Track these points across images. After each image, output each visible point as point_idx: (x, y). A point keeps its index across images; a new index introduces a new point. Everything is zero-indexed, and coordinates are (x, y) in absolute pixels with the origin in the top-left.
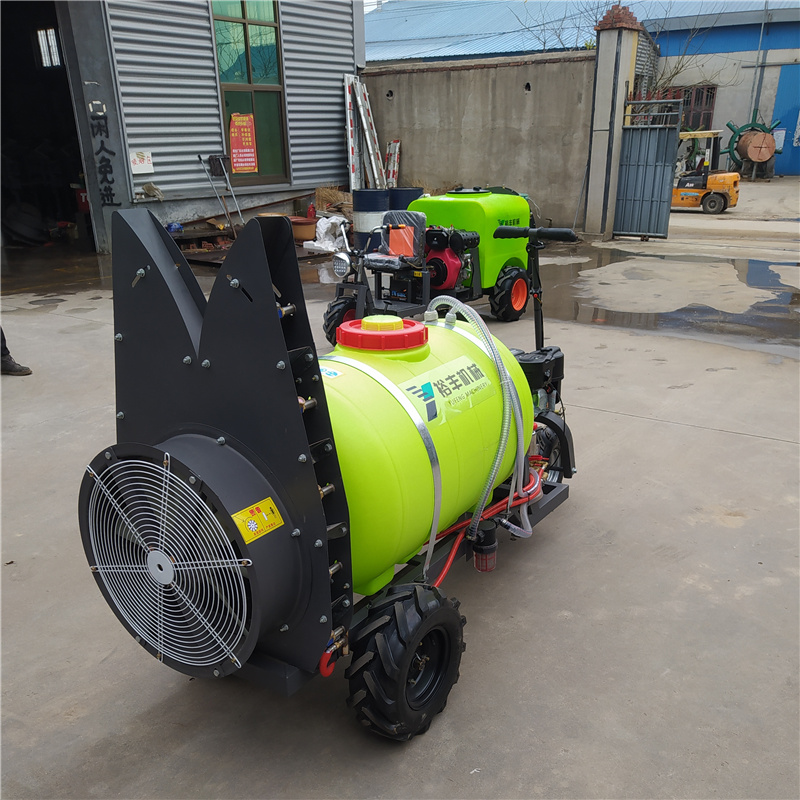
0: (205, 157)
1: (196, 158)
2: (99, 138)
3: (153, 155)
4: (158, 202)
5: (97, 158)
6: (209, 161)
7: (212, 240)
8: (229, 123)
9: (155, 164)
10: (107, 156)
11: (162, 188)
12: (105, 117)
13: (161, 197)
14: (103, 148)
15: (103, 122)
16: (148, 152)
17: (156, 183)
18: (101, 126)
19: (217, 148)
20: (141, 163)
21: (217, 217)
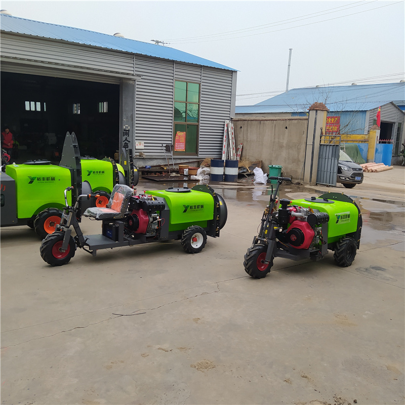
0: (165, 145)
1: (161, 145)
2: (125, 136)
3: (145, 143)
4: (143, 158)
5: (123, 143)
6: (165, 147)
7: (161, 173)
8: (175, 134)
9: (145, 146)
10: (127, 142)
11: (146, 154)
12: (129, 130)
13: (144, 157)
14: (126, 139)
15: (128, 132)
16: (143, 142)
17: (144, 152)
18: (127, 133)
19: (170, 142)
20: (139, 145)
21: (165, 165)
